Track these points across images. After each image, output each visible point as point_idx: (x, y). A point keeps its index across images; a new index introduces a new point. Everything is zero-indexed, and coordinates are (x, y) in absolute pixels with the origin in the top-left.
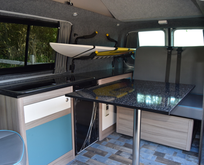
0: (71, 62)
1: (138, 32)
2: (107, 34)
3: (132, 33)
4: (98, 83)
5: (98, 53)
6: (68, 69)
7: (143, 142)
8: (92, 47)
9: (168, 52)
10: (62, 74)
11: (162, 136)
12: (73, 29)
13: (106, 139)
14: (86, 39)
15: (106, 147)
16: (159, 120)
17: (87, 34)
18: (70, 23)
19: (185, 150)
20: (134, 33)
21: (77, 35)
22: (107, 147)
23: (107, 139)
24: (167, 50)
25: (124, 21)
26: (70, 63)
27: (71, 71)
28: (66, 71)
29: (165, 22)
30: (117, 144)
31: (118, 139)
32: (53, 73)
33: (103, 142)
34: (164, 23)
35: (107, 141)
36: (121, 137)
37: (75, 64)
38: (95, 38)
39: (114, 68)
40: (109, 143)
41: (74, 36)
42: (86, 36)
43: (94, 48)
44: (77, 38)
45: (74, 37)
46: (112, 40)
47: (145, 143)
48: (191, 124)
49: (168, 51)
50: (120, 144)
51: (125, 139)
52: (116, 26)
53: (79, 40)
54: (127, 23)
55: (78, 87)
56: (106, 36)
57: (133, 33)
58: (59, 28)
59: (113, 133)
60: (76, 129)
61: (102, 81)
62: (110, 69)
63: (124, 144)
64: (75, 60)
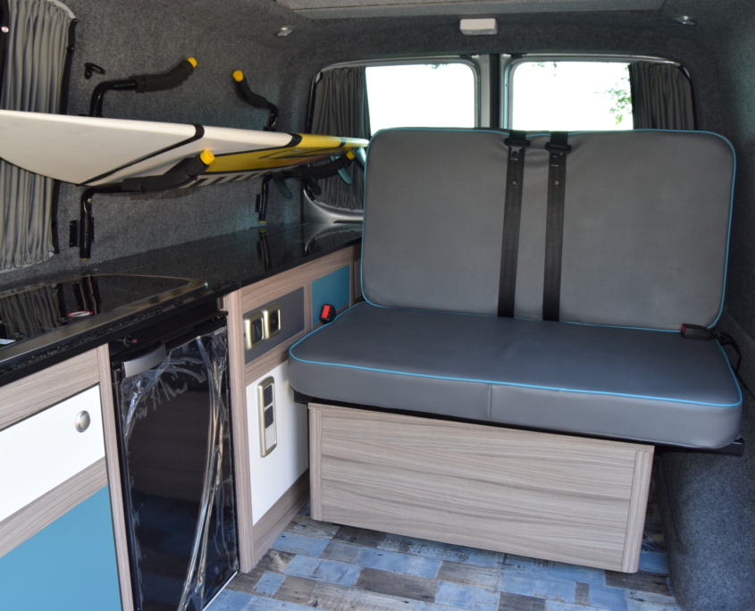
0: (77, 206)
1: (364, 68)
2: (234, 71)
3: (337, 72)
4: (224, 309)
5: (213, 162)
6: (61, 243)
7: (437, 551)
8: (190, 131)
9: (511, 154)
10: (31, 268)
11: (521, 521)
12: (78, 40)
13: (272, 560)
14: (142, 92)
15: (280, 603)
16: (505, 454)
17: (150, 69)
18: (64, 7)
19: (619, 570)
20: (346, 71)
21: (102, 72)
22: (288, 604)
23: (278, 559)
24: (507, 147)
25: (312, 17)
26: (71, 211)
27: (76, 250)
28: (51, 254)
29: (488, 25)
30: (325, 579)
31: (327, 552)
33: (261, 580)
34: (482, 31)
35: (277, 572)
36: (335, 537)
37: (94, 214)
38: (187, 87)
39: (263, 223)
40: (289, 577)
41: (88, 77)
42: (145, 77)
43: (199, 134)
44: (102, 88)
45: (87, 81)
46: (257, 102)
47: (445, 558)
48: (643, 464)
49: (510, 149)
50: (339, 575)
51: (354, 546)
52: (276, 34)
53: (111, 97)
54: (324, 22)
55: (135, 341)
56: (234, 81)
57: (343, 69)
58: (4, 30)
59: (294, 523)
60: (138, 555)
61: (243, 296)
62: (251, 228)
63: (358, 576)
64: (96, 196)
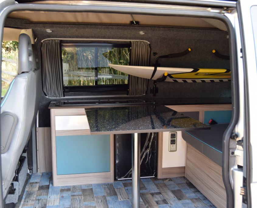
2: (213, 50)
6: (148, 93)
18: (146, 41)
27: (152, 94)
28: (145, 94)
30: (169, 186)
32: (127, 95)
42: (172, 54)
44: (158, 58)
45: (154, 56)
50: (172, 187)
51: (186, 186)
58: (131, 48)
63: (175, 190)
